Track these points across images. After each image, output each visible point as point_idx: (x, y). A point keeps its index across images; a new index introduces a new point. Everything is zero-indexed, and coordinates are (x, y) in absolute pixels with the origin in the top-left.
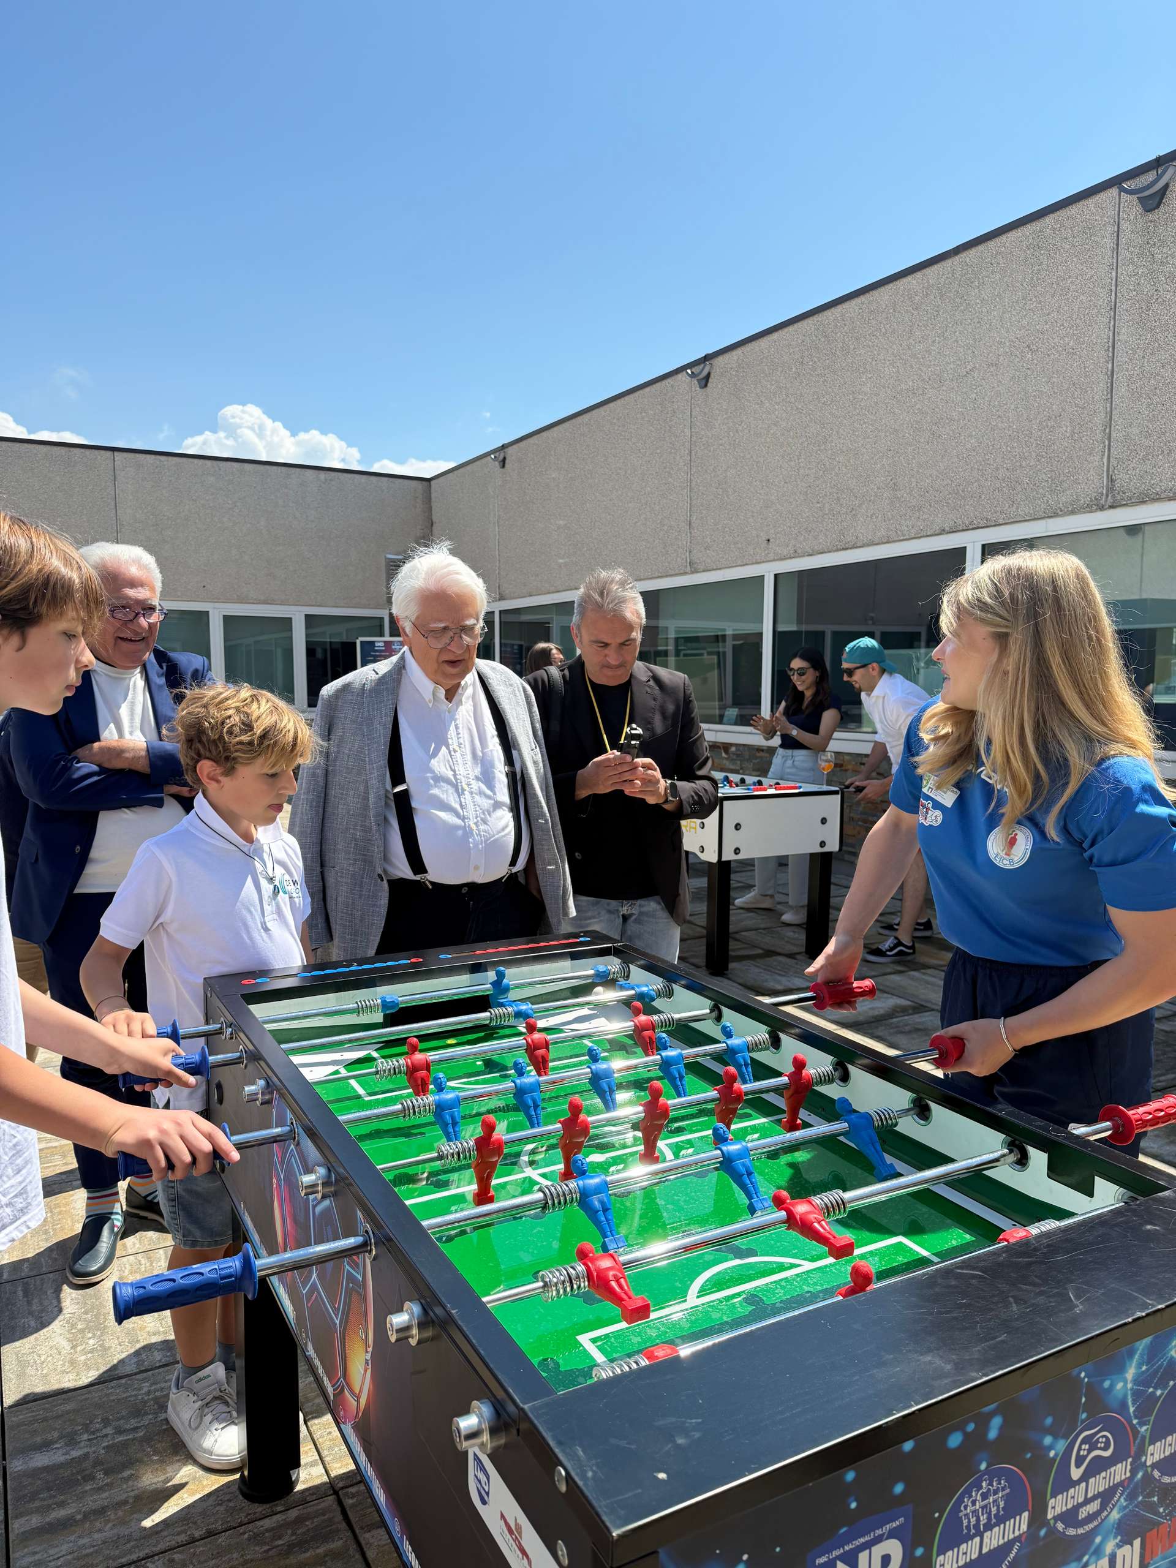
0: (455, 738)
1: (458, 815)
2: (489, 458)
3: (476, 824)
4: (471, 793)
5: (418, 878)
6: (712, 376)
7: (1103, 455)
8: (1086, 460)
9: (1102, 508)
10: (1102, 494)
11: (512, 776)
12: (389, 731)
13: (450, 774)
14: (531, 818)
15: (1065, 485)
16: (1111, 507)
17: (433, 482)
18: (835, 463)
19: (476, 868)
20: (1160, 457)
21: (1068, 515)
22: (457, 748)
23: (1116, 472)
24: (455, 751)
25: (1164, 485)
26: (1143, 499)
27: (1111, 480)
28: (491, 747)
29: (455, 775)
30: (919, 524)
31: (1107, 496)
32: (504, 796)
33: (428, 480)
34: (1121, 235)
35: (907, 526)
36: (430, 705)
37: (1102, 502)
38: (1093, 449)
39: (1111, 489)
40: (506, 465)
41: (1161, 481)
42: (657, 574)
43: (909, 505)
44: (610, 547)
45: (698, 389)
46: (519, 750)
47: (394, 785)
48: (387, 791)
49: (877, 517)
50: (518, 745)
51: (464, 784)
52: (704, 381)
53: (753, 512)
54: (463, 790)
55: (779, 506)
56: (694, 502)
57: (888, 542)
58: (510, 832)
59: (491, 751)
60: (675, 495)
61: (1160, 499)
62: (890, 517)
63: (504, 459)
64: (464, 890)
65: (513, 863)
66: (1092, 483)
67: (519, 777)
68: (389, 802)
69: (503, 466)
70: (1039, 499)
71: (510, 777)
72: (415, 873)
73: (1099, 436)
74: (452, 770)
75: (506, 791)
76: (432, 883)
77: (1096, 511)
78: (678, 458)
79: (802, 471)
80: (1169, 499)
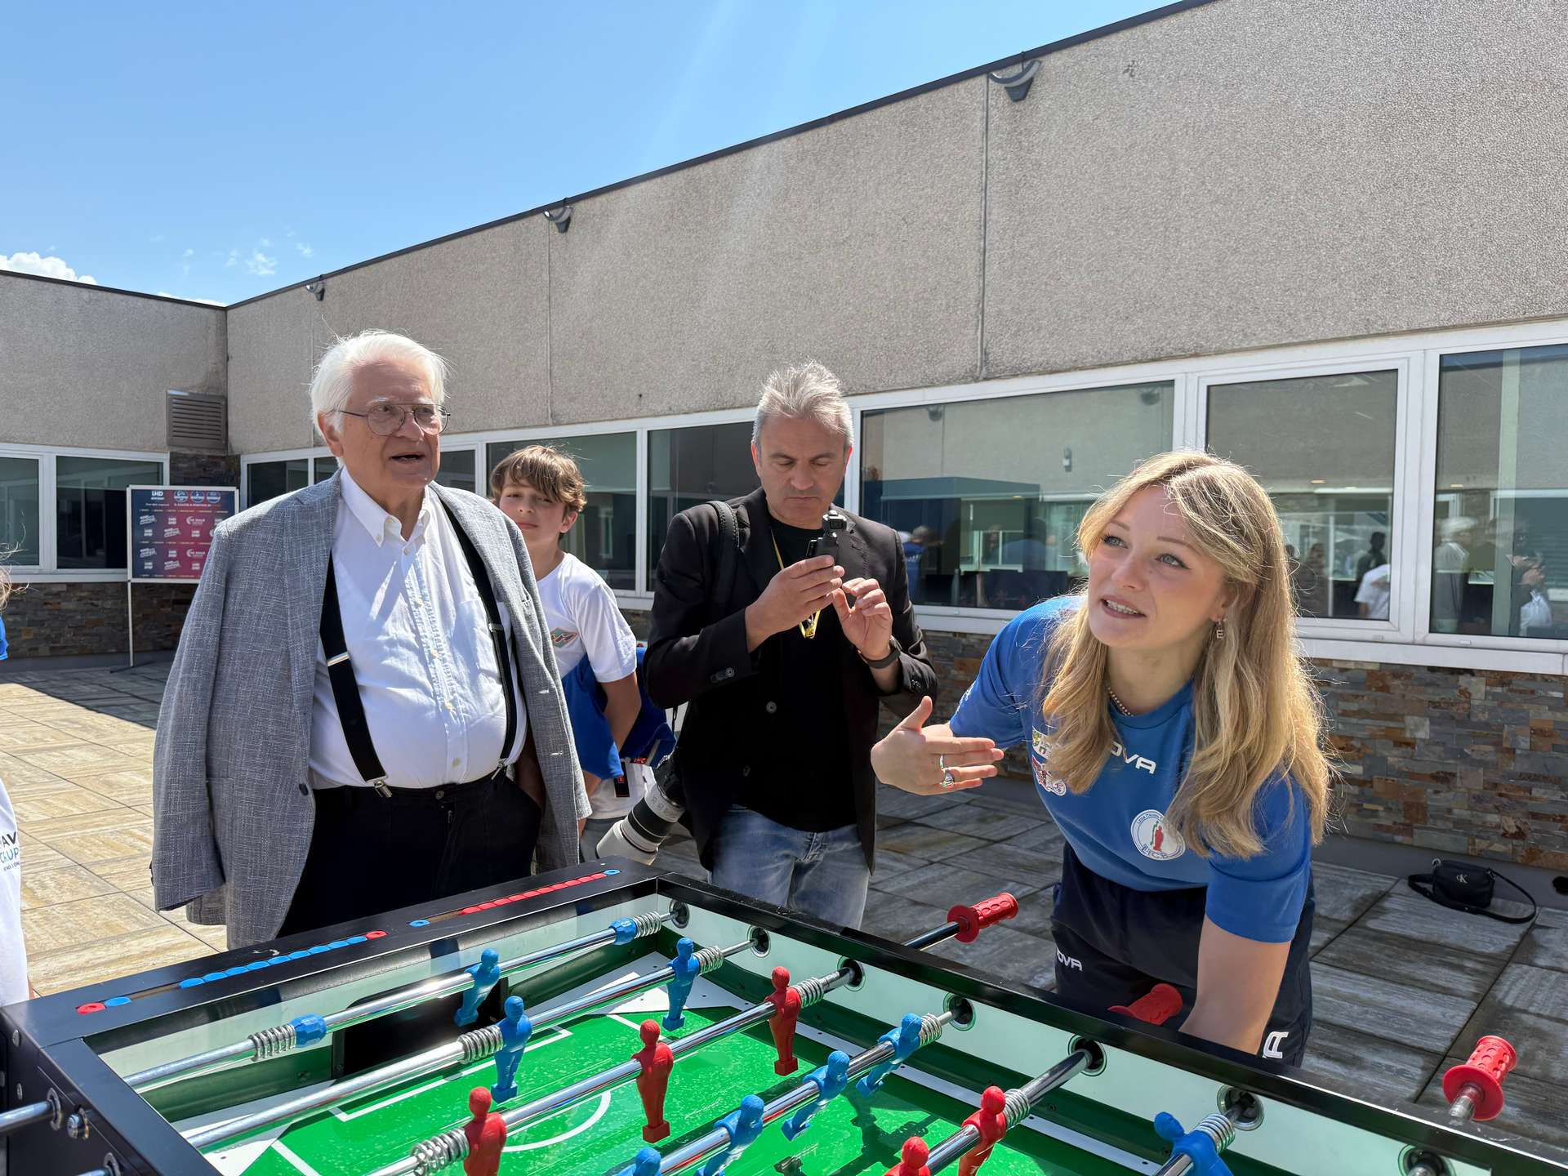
0: (416, 587)
1: (427, 693)
2: (303, 289)
3: (452, 702)
4: (444, 661)
5: (369, 784)
6: (573, 220)
7: (977, 329)
8: (961, 333)
9: (976, 380)
10: (976, 365)
11: (498, 636)
13: (411, 637)
15: (941, 356)
16: (986, 379)
17: (230, 312)
18: (711, 321)
19: (457, 763)
20: (1030, 333)
21: (945, 385)
22: (420, 601)
23: (989, 346)
25: (1035, 359)
26: (1016, 373)
27: (985, 353)
28: (467, 598)
29: (418, 638)
31: (981, 368)
32: (489, 660)
33: (223, 309)
34: (990, 121)
36: (382, 543)
37: (977, 374)
38: (968, 322)
39: (985, 362)
40: (325, 298)
41: (1032, 356)
42: (512, 425)
45: (556, 232)
46: (507, 602)
47: (329, 655)
48: (318, 664)
50: (505, 593)
51: (431, 649)
52: (563, 226)
53: (622, 365)
54: (432, 657)
55: (651, 361)
56: (555, 351)
58: (500, 711)
59: (469, 603)
61: (1030, 374)
63: (322, 292)
64: (439, 795)
65: (505, 753)
66: (965, 355)
67: (508, 638)
68: (321, 678)
69: (322, 299)
70: (916, 369)
71: (496, 638)
72: (366, 777)
73: (973, 310)
74: (413, 631)
75: (491, 655)
76: (391, 789)
77: (970, 382)
80: (1040, 373)
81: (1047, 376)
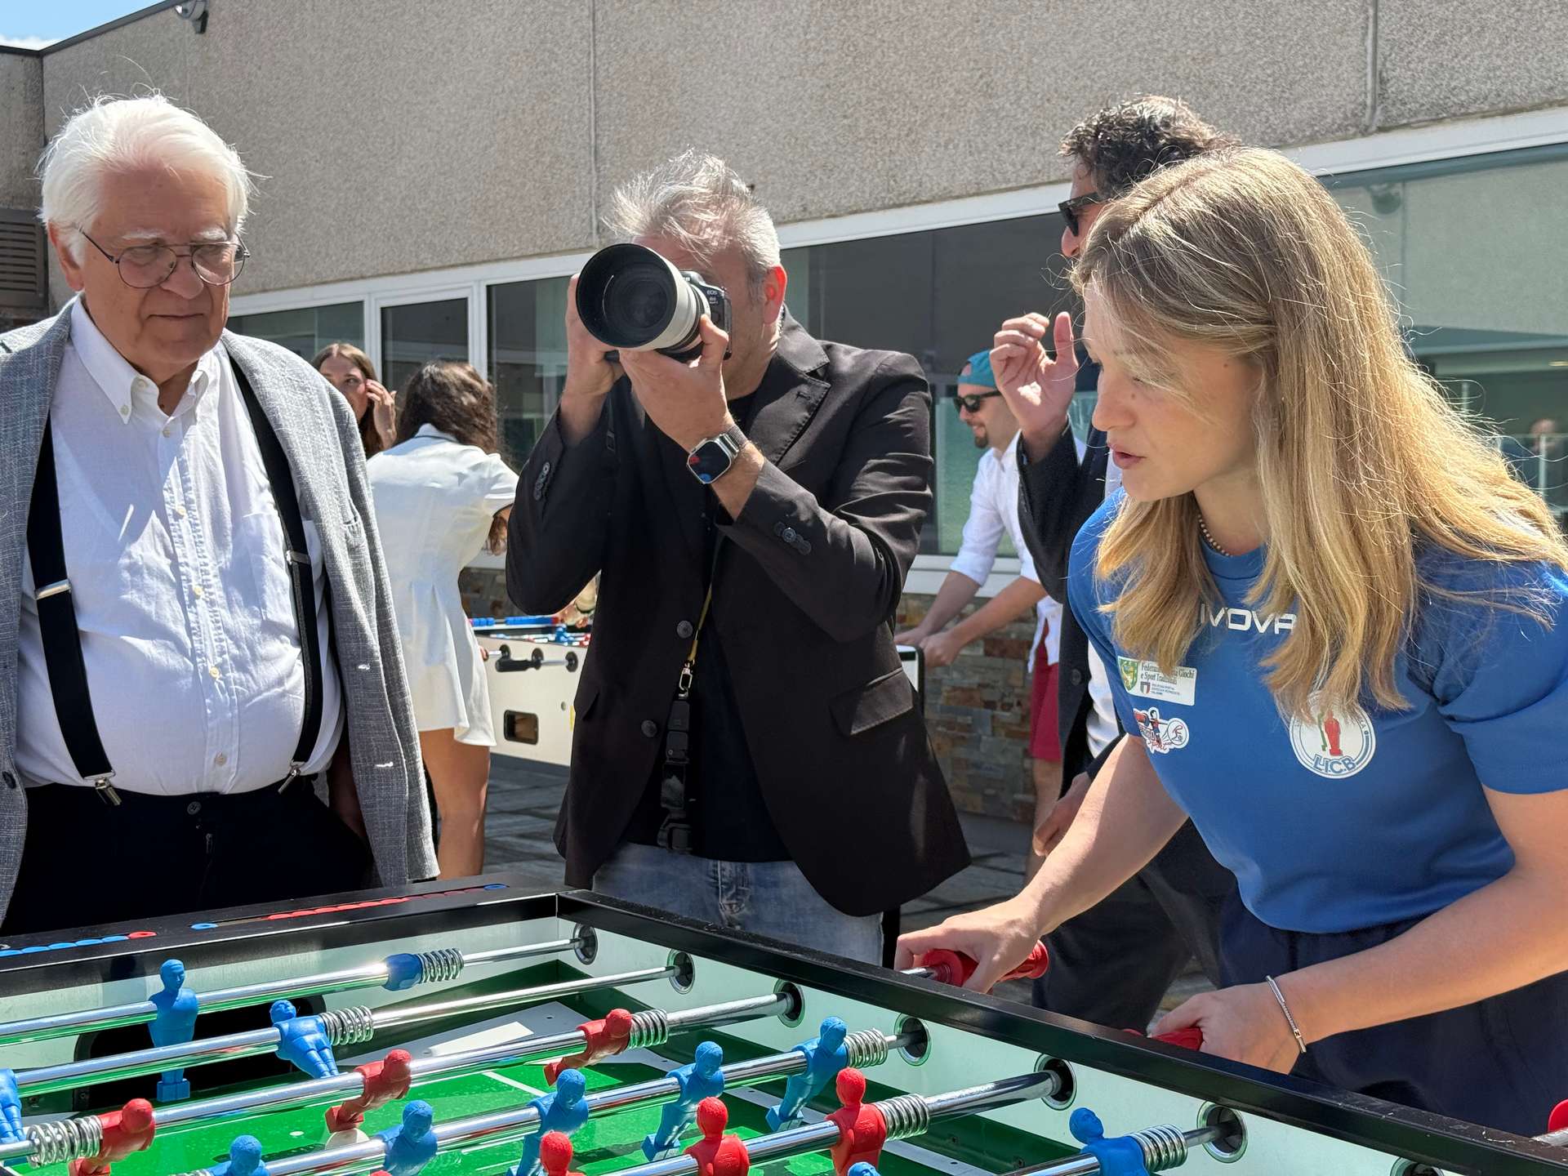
0: (177, 490)
1: (180, 648)
2: (170, 12)
3: (221, 667)
4: (212, 603)
5: (89, 782)
7: (1365, 34)
8: (1335, 44)
9: (1365, 132)
10: (1365, 106)
11: (301, 574)
12: (32, 468)
13: (165, 564)
14: (343, 664)
15: (1298, 89)
16: (1382, 130)
17: (47, 60)
18: (876, 43)
19: (221, 760)
20: (1466, 39)
21: (1306, 144)
22: (182, 510)
23: (1388, 65)
24: (177, 516)
25: (1474, 89)
26: (1439, 115)
27: (1381, 80)
28: (256, 509)
29: (175, 566)
30: (1034, 159)
31: (1374, 108)
32: (282, 608)
33: (39, 55)
35: (1014, 165)
36: (126, 419)
37: (1366, 120)
38: (1347, 23)
39: (1380, 96)
40: (209, 28)
41: (1468, 82)
42: (530, 251)
43: (1016, 124)
44: (432, 195)
46: (317, 520)
47: (40, 584)
48: (24, 595)
49: (956, 147)
50: (316, 508)
51: (194, 584)
53: (720, 132)
54: (194, 597)
55: (769, 121)
56: (604, 110)
57: (977, 194)
58: (295, 688)
59: (257, 517)
60: (564, 96)
61: (1466, 116)
62: (981, 146)
63: (204, 17)
64: (193, 809)
65: (304, 751)
66: (1343, 85)
67: (316, 575)
68: (27, 619)
69: (203, 30)
70: (1252, 116)
71: (297, 575)
72: (84, 773)
74: (168, 555)
75: (287, 600)
76: (121, 793)
77: (1354, 136)
78: (568, 24)
79: (812, 56)
80: (1485, 115)
81: (1499, 119)
